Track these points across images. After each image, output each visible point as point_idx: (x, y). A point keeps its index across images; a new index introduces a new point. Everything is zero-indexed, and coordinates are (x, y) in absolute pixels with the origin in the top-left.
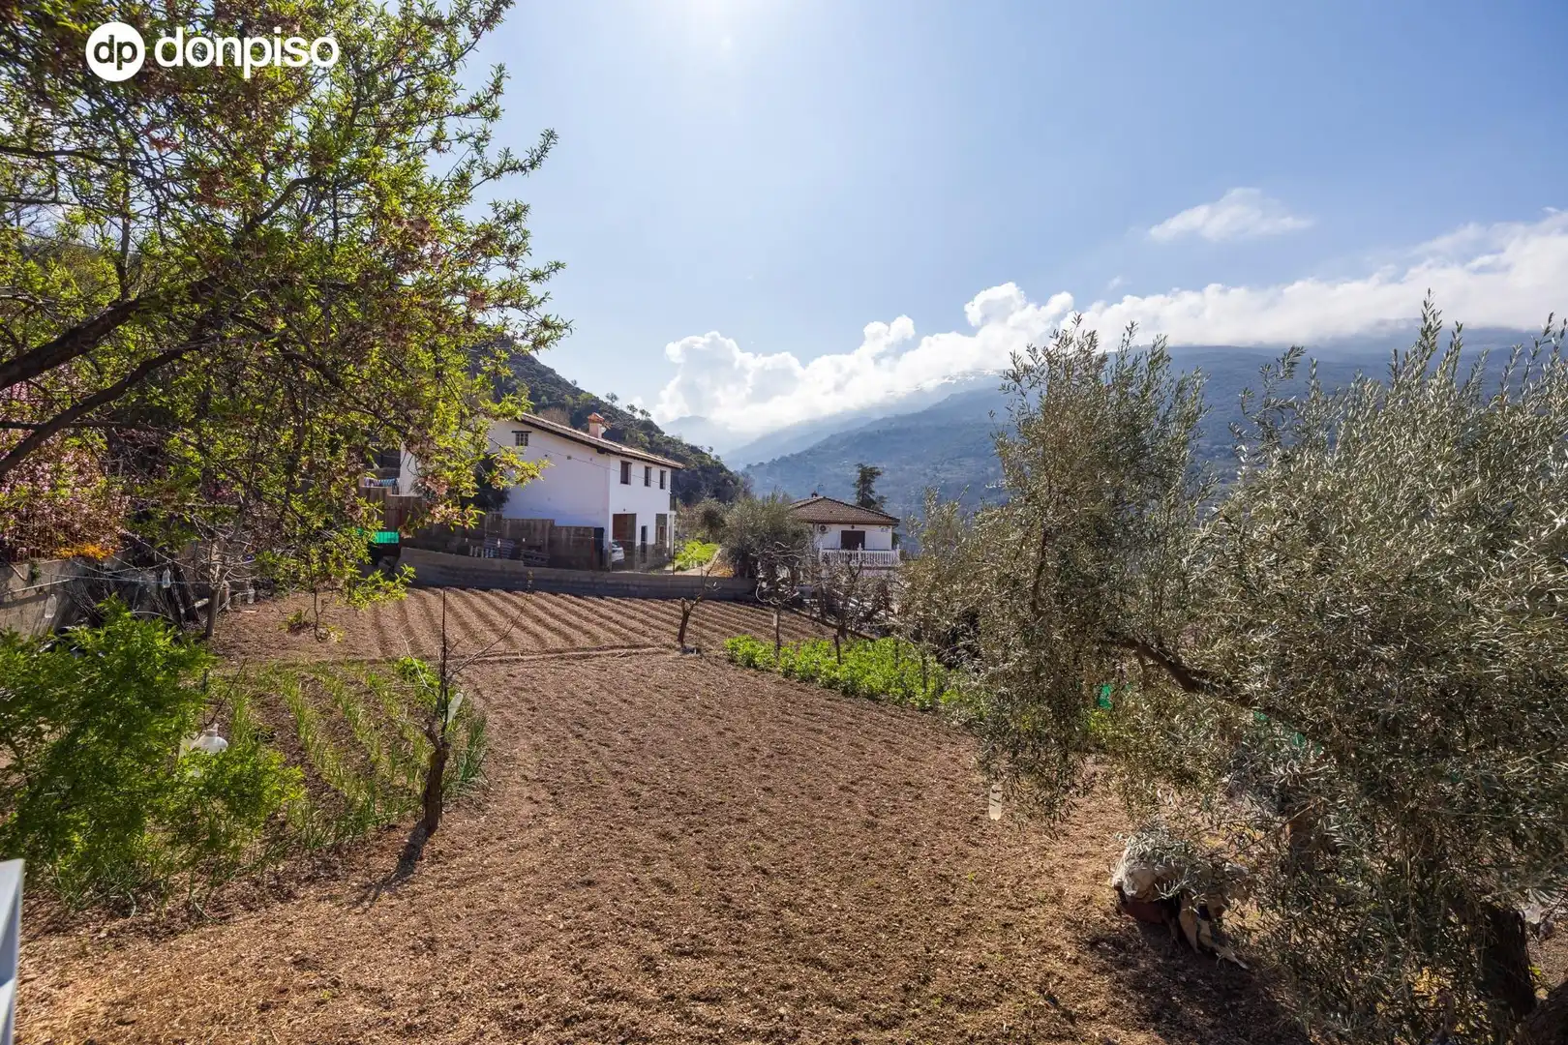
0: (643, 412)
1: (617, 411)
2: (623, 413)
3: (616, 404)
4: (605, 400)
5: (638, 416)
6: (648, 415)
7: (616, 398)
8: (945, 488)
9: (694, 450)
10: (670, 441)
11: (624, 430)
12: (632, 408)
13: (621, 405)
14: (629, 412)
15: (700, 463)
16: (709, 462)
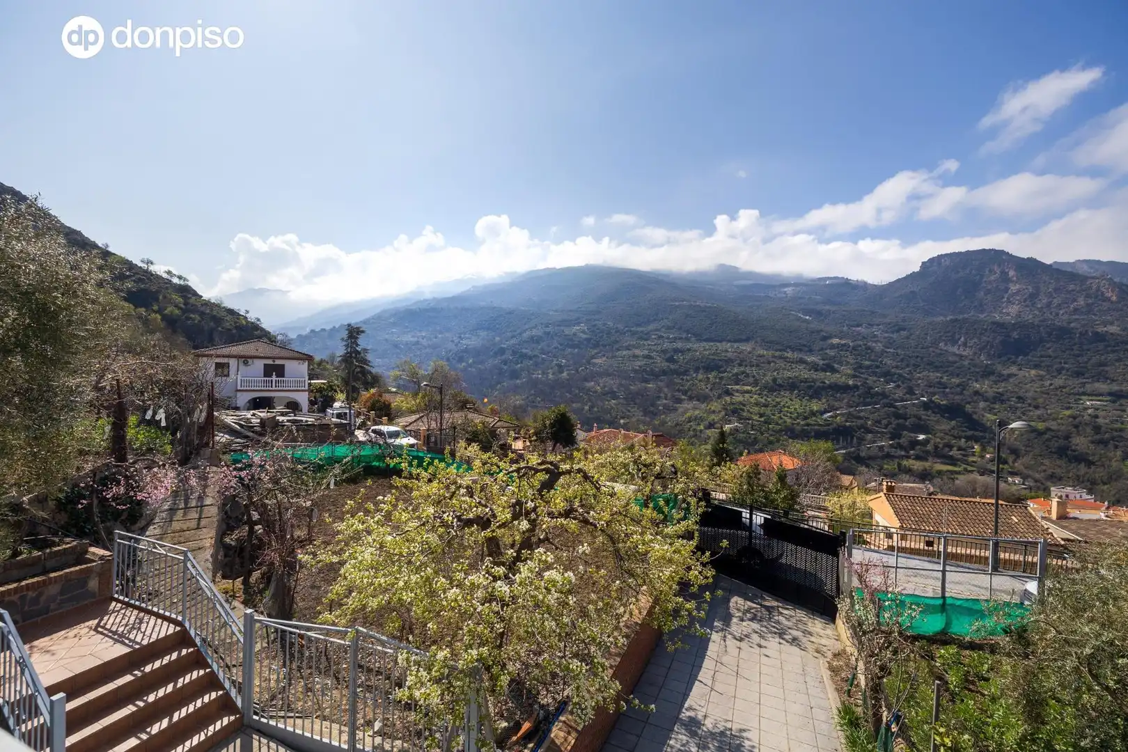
0: (180, 277)
1: (152, 275)
2: (159, 277)
3: (152, 268)
4: (140, 264)
5: (175, 280)
6: (185, 280)
7: (152, 263)
8: (466, 351)
9: (231, 312)
10: (207, 303)
11: (158, 292)
12: (169, 273)
13: (159, 269)
14: (165, 276)
15: (236, 323)
16: (244, 322)
